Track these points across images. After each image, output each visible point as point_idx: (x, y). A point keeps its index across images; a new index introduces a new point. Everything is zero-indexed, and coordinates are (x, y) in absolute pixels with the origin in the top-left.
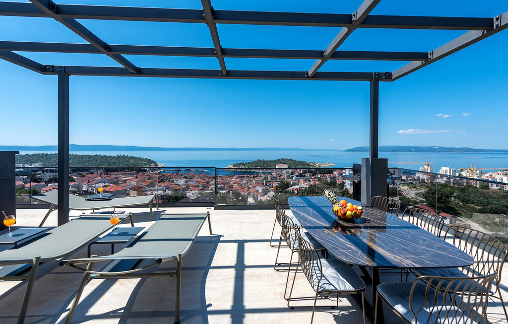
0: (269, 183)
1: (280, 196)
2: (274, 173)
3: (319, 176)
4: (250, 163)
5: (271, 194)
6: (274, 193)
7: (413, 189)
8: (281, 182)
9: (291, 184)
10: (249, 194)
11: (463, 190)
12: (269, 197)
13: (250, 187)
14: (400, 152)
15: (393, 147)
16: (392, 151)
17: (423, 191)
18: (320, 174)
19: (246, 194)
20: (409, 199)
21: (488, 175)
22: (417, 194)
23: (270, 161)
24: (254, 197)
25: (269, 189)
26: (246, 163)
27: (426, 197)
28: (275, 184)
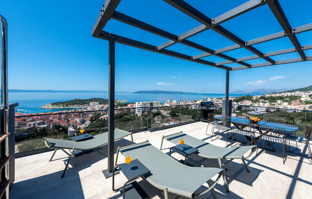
0: (85, 115)
1: (95, 123)
2: (89, 108)
3: (120, 108)
4: (68, 102)
5: (88, 123)
6: (89, 122)
7: (166, 111)
8: (95, 113)
9: (102, 114)
10: (69, 125)
11: (182, 110)
12: (86, 125)
13: (69, 119)
14: (158, 93)
15: (155, 91)
16: (155, 93)
17: (169, 112)
18: (120, 106)
19: (66, 125)
20: (164, 116)
21: (187, 103)
22: (167, 113)
23: (85, 100)
24: (73, 126)
25: (85, 119)
26: (64, 102)
27: (170, 115)
28: (90, 116)
